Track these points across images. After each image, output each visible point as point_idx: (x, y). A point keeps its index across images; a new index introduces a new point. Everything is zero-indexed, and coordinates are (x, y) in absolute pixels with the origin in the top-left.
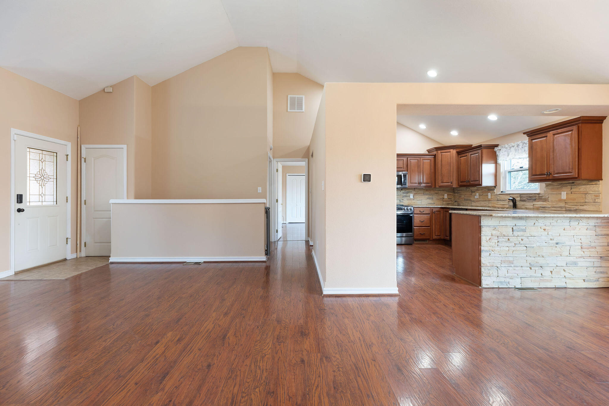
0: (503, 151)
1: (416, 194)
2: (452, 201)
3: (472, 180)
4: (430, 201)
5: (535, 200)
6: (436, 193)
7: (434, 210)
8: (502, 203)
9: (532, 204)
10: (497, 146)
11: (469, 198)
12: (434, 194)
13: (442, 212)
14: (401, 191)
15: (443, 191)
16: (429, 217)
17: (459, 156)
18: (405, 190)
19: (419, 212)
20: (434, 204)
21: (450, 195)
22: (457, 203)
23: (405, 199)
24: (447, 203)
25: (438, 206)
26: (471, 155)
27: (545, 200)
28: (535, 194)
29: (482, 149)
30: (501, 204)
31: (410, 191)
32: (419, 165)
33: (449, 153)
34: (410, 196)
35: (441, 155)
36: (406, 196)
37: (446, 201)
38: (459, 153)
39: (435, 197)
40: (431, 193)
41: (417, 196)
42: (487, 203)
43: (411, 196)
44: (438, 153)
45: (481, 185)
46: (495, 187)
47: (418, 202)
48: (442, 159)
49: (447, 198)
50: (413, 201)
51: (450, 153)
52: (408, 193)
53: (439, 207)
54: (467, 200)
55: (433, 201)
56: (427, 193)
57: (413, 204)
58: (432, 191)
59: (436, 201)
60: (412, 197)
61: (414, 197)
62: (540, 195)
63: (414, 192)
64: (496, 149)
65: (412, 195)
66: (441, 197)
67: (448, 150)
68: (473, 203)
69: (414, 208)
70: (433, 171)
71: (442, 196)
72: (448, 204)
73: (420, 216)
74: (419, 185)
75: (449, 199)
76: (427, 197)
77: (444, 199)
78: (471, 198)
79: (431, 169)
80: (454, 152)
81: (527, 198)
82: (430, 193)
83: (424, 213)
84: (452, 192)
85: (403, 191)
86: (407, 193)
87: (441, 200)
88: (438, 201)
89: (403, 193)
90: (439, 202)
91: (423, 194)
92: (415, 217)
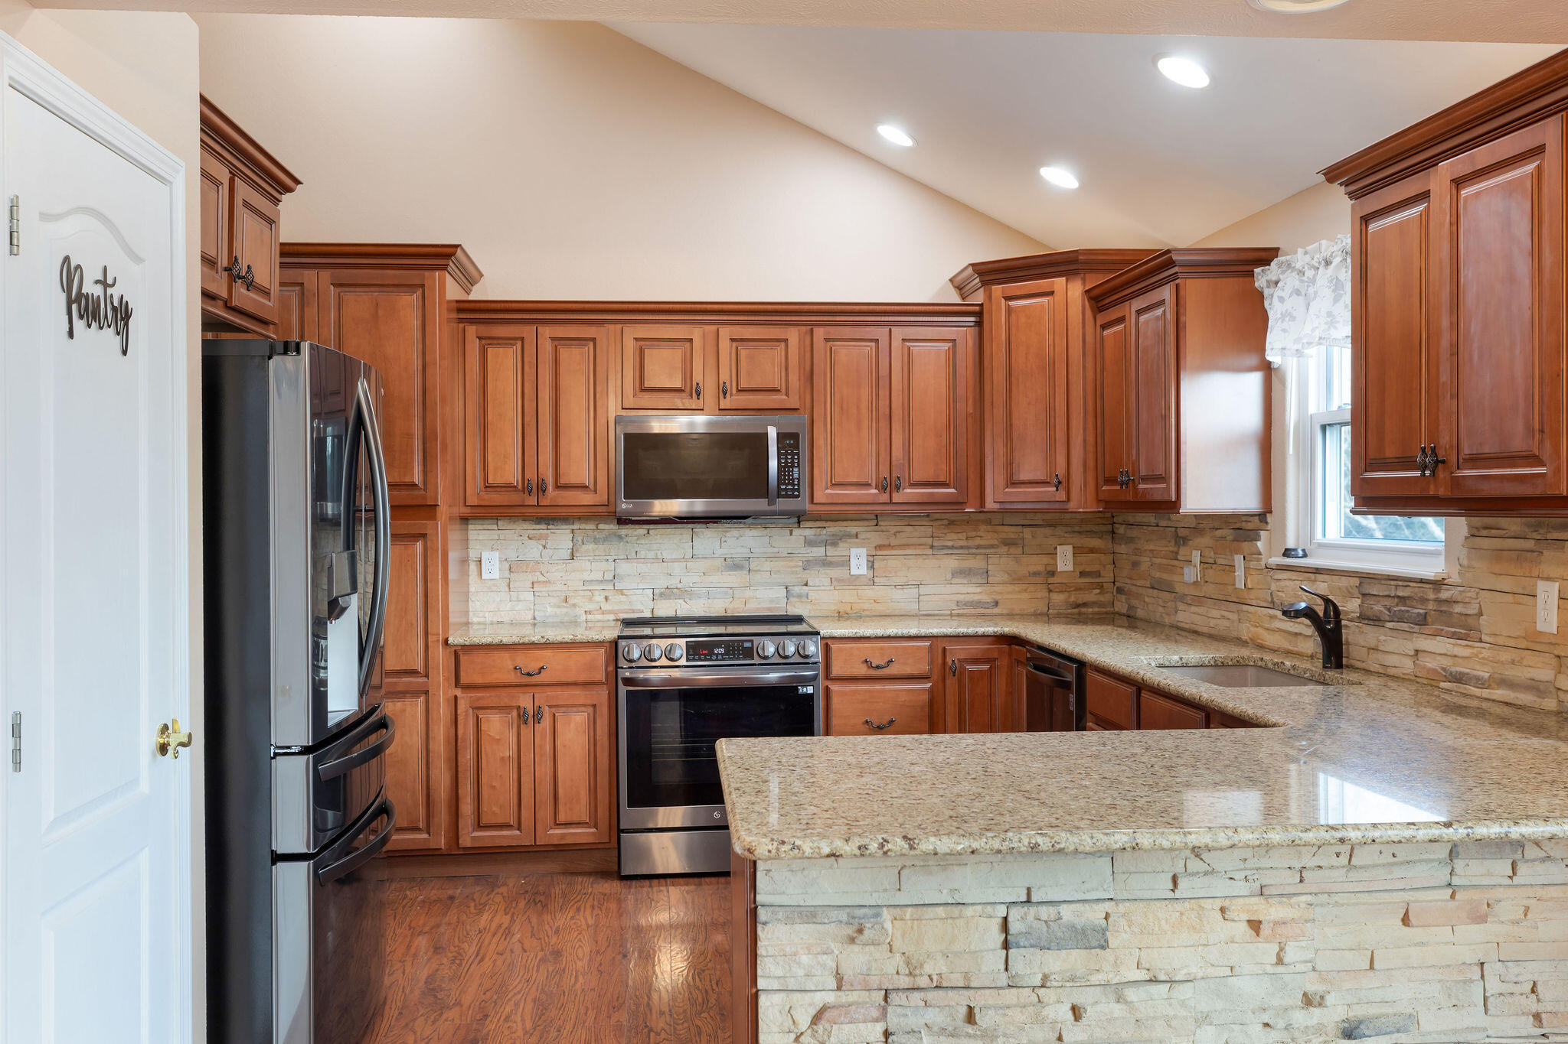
0: (1285, 294)
1: (889, 546)
2: (1101, 586)
3: (1144, 469)
4: (971, 591)
5: (1422, 621)
6: (1009, 543)
7: (958, 652)
8: (1288, 627)
9: (1409, 647)
10: (1265, 256)
12: (992, 546)
14: (796, 532)
15: (1048, 531)
16: (926, 697)
17: (1102, 318)
18: (819, 524)
19: (862, 670)
20: (996, 611)
21: (1092, 551)
23: (820, 579)
24: (1072, 599)
25: (981, 630)
26: (1139, 312)
27: (1466, 630)
28: (1421, 580)
29: (1174, 277)
30: (1283, 630)
31: (852, 528)
32: (884, 372)
33: (1045, 300)
34: (846, 563)
35: (1009, 310)
36: (825, 563)
37: (1064, 588)
38: (1099, 301)
39: (1000, 565)
40: (978, 542)
41: (893, 563)
42: (1230, 619)
43: (853, 562)
44: (989, 297)
45: (1174, 505)
46: (1263, 516)
47: (898, 594)
48: (1013, 339)
49: (1070, 568)
50: (869, 592)
51: (1050, 298)
52: (835, 544)
53: (984, 636)
54: (1161, 586)
55: (987, 588)
56: (952, 539)
57: (866, 606)
58: (983, 527)
59: (1011, 588)
60: (859, 565)
61: (871, 566)
62: (1445, 595)
63: (876, 538)
64: (1262, 277)
65: (863, 552)
66: (1037, 563)
67: (1043, 284)
68: (1180, 606)
70: (966, 407)
71: (1045, 559)
72: (1078, 606)
73: (867, 691)
74: (885, 498)
75: (1082, 574)
76: (952, 562)
77: (1052, 573)
78: (1175, 578)
79: (953, 400)
80: (1072, 292)
81: (1388, 602)
82: (971, 543)
83: (893, 670)
84: (1101, 535)
85: (808, 532)
86: (834, 542)
87: (1038, 579)
88: (1017, 588)
89: (809, 543)
90: (1025, 596)
91: (932, 547)
92: (835, 701)
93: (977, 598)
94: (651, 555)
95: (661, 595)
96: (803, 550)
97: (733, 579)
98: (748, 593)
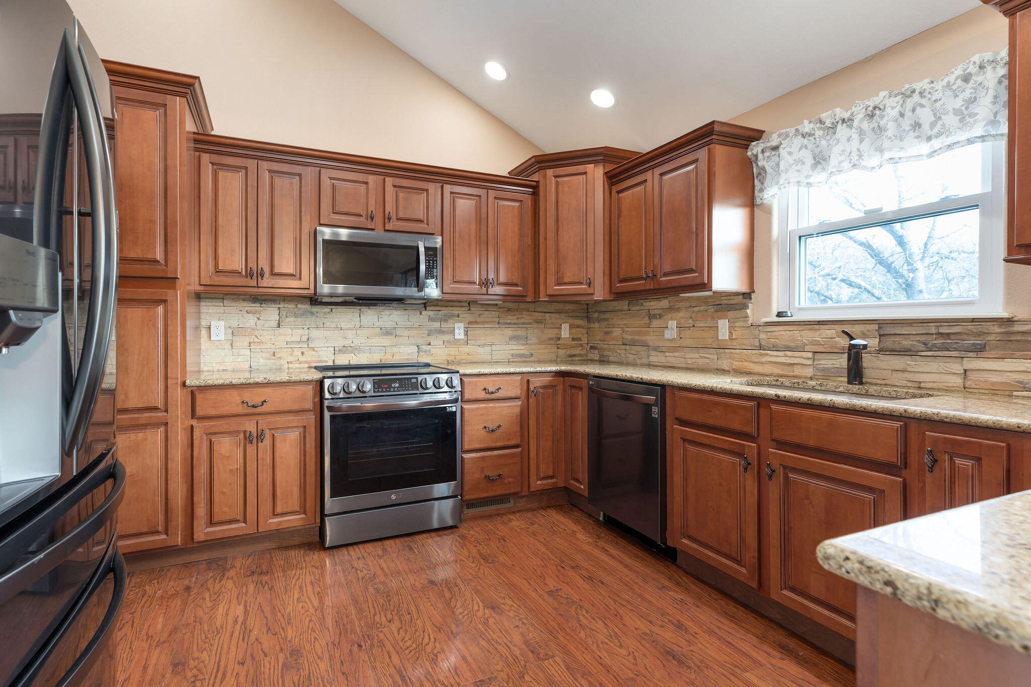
1: (476, 322)
2: (581, 345)
3: (667, 268)
4: (519, 348)
5: (980, 349)
6: (538, 322)
7: (537, 382)
8: (783, 360)
9: (957, 368)
10: (757, 135)
11: (643, 338)
12: (530, 323)
13: (560, 388)
14: (424, 313)
15: (557, 315)
16: (518, 410)
17: (615, 189)
18: (437, 308)
19: (482, 395)
20: (532, 359)
21: (578, 327)
22: (597, 352)
23: (437, 341)
24: (568, 353)
25: (549, 369)
26: (662, 175)
28: (973, 320)
30: (775, 363)
31: (456, 311)
32: (484, 216)
33: (581, 177)
34: (452, 332)
35: (557, 184)
36: (440, 332)
37: (565, 347)
38: (612, 178)
39: (534, 334)
40: (523, 321)
41: (478, 332)
42: (711, 357)
43: (457, 331)
44: (545, 177)
45: (705, 286)
46: (747, 296)
47: (481, 350)
48: (560, 199)
49: (568, 336)
50: (465, 349)
52: (446, 321)
53: (550, 372)
54: (633, 343)
55: (527, 346)
56: (510, 319)
57: (464, 357)
58: (525, 313)
59: (539, 347)
60: (459, 334)
61: (466, 334)
63: (469, 317)
64: (756, 148)
65: (462, 325)
66: (552, 333)
67: (580, 168)
68: (654, 353)
69: (465, 379)
70: (529, 240)
71: (556, 331)
72: (571, 356)
73: (485, 408)
74: (484, 290)
75: (573, 339)
76: (509, 332)
77: (559, 339)
78: (648, 338)
79: (521, 236)
80: (597, 173)
81: (921, 338)
82: (519, 321)
83: (500, 394)
84: (581, 318)
85: (431, 313)
86: (445, 319)
87: (551, 342)
88: (542, 346)
89: (431, 319)
90: (546, 351)
91: (499, 323)
92: (466, 414)
93: (522, 352)
94: (333, 325)
95: (340, 351)
96: (428, 324)
97: (386, 341)
98: (395, 350)
